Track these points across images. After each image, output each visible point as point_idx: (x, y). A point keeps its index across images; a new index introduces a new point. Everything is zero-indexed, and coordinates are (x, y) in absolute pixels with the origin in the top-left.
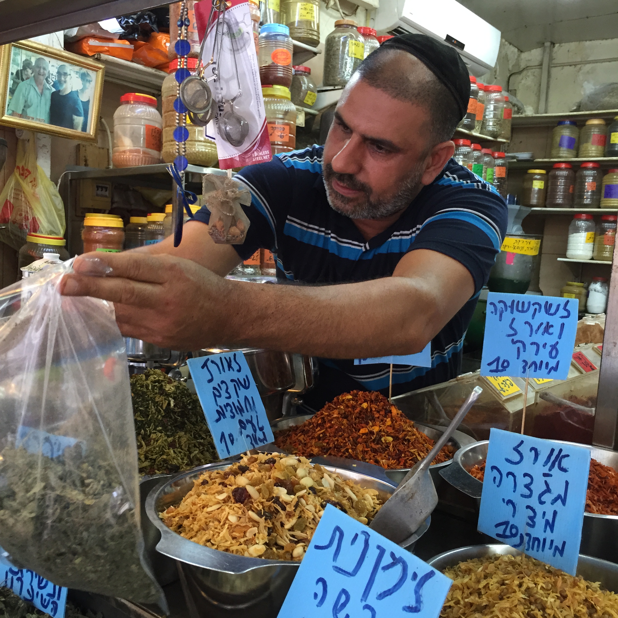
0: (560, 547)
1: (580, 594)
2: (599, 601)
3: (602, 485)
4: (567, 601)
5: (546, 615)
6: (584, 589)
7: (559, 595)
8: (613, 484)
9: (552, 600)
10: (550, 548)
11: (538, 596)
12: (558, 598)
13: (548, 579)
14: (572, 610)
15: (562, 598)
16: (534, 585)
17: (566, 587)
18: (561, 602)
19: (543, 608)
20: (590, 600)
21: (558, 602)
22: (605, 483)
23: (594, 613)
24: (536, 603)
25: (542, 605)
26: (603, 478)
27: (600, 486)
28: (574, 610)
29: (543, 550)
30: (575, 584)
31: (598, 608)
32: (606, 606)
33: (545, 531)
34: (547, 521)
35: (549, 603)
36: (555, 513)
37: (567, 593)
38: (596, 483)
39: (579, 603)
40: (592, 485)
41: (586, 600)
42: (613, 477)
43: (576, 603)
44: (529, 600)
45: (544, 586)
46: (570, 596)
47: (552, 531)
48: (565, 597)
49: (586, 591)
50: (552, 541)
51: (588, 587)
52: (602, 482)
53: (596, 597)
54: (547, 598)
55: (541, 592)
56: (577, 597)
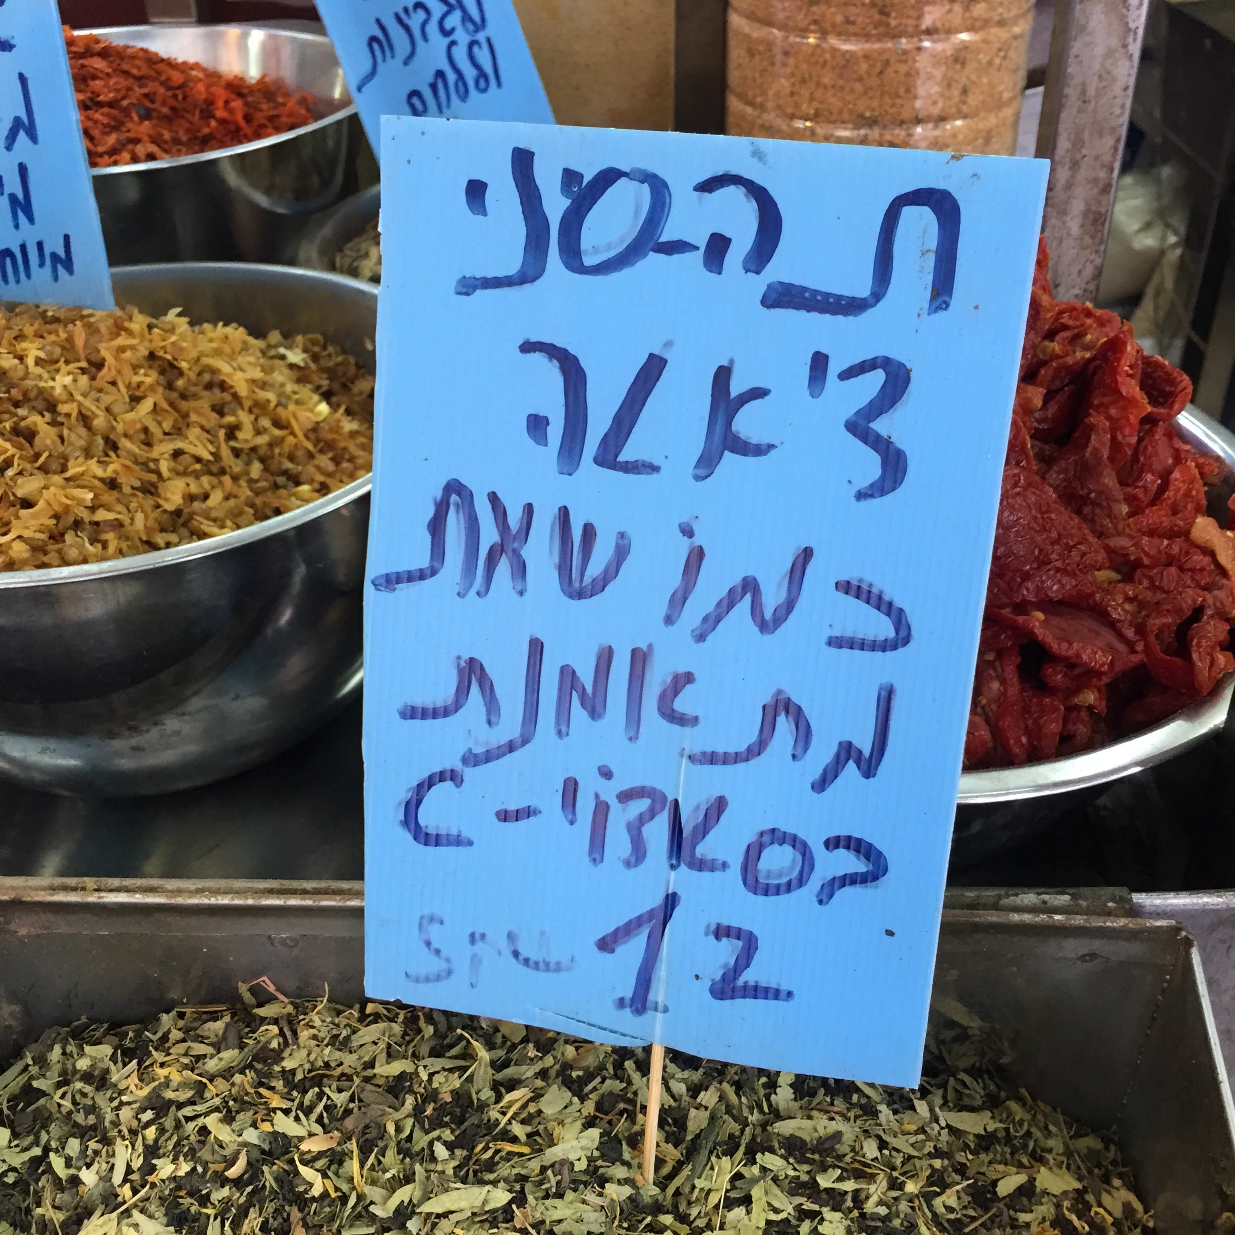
0: (62, 253)
1: (133, 348)
2: (182, 349)
3: (178, 105)
4: (105, 370)
5: (59, 419)
6: (142, 336)
7: (84, 364)
8: (203, 96)
9: (68, 380)
10: (42, 265)
11: (29, 383)
12: (83, 371)
13: (52, 338)
14: (123, 389)
15: (93, 370)
16: (17, 361)
17: (101, 341)
18: (93, 378)
19: (51, 406)
20: (161, 354)
21: (84, 380)
22: (185, 98)
23: (177, 378)
24: (29, 400)
25: (45, 399)
26: (179, 88)
27: (173, 109)
28: (129, 386)
29: (29, 276)
30: (118, 328)
31: (184, 365)
32: (202, 354)
33: (17, 226)
34: (13, 198)
35: (58, 391)
36: (23, 170)
37: (104, 353)
38: (164, 103)
39: (135, 368)
40: (154, 110)
41: (152, 356)
42: (200, 80)
43: (127, 370)
44: (9, 399)
45: (42, 355)
46: (110, 359)
47: (31, 219)
48: (99, 365)
49: (148, 336)
50: (40, 245)
51: (150, 327)
52: (175, 96)
53: (173, 343)
54: (53, 379)
55: (39, 370)
56: (128, 354)
